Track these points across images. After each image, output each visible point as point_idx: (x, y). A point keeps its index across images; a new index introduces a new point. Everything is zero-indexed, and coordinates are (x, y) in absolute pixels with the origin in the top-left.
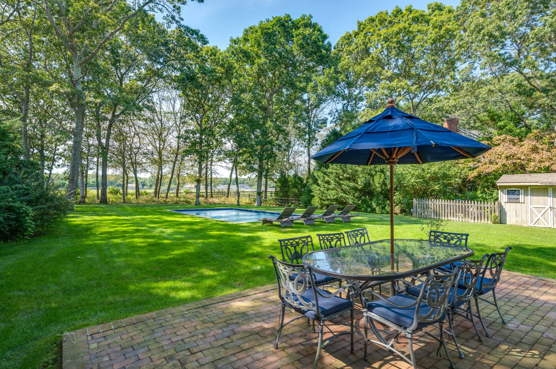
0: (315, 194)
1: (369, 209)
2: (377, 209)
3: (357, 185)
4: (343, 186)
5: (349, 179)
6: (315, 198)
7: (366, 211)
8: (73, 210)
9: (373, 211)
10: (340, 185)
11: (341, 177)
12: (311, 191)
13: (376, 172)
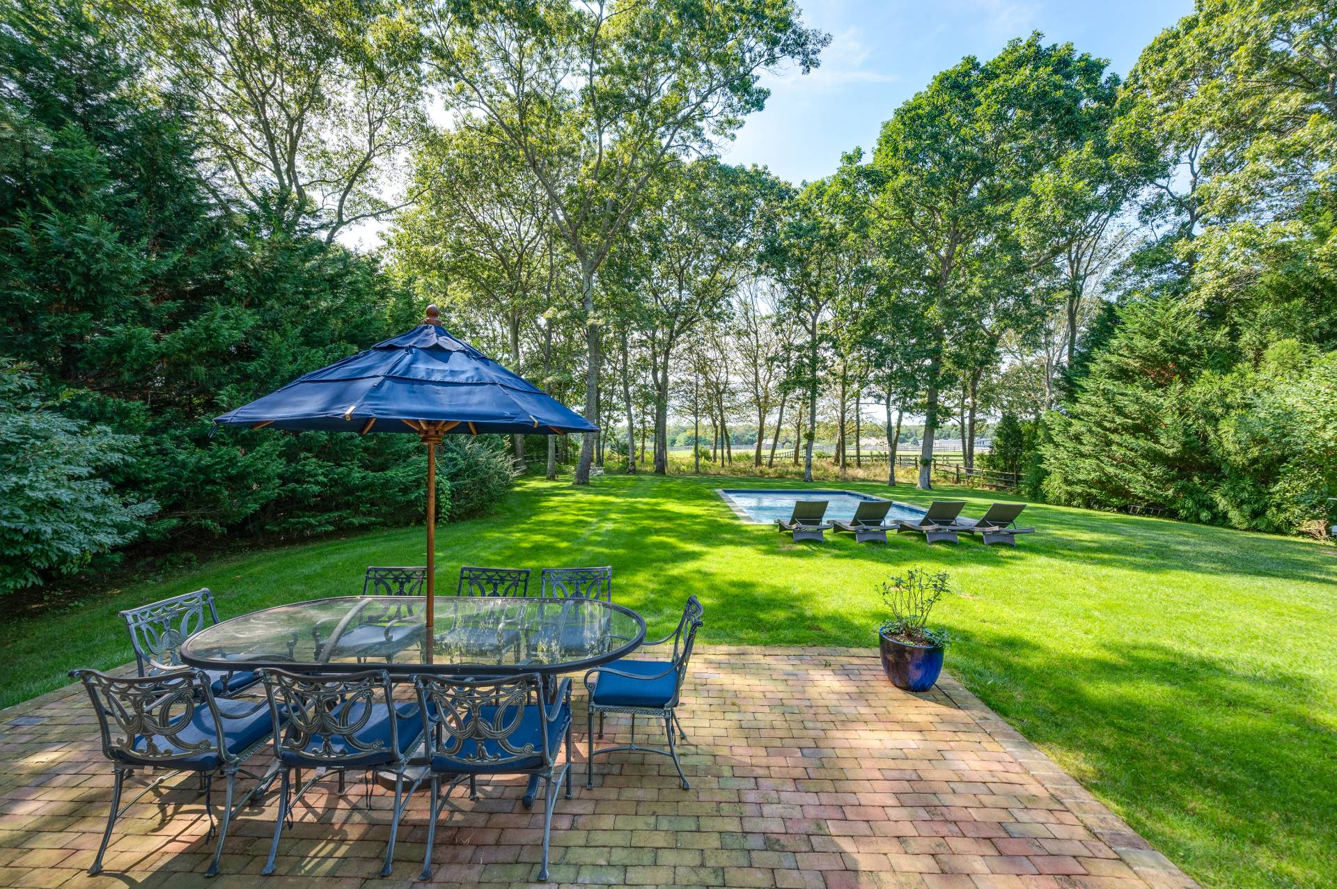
0: (1050, 469)
1: (1204, 515)
2: (1234, 515)
3: (1158, 447)
4: (1114, 448)
5: (1135, 430)
6: (1052, 477)
7: (1196, 519)
8: (588, 484)
9: (1220, 519)
10: (1109, 443)
11: (1107, 424)
12: (1041, 459)
13: (1228, 407)
